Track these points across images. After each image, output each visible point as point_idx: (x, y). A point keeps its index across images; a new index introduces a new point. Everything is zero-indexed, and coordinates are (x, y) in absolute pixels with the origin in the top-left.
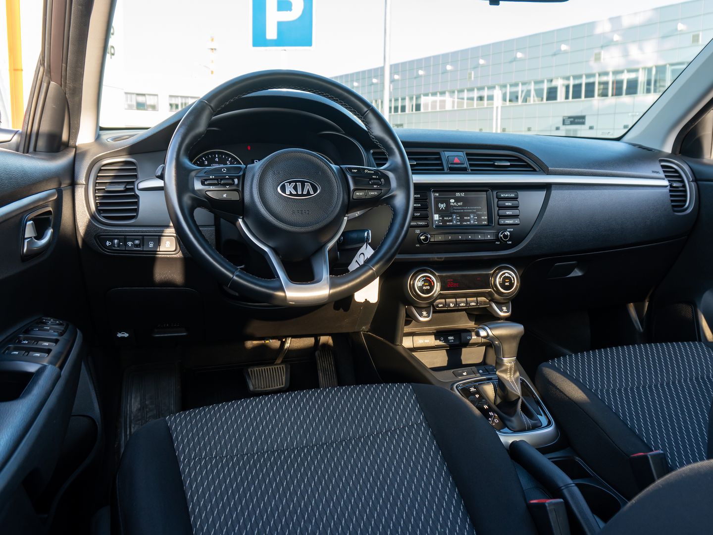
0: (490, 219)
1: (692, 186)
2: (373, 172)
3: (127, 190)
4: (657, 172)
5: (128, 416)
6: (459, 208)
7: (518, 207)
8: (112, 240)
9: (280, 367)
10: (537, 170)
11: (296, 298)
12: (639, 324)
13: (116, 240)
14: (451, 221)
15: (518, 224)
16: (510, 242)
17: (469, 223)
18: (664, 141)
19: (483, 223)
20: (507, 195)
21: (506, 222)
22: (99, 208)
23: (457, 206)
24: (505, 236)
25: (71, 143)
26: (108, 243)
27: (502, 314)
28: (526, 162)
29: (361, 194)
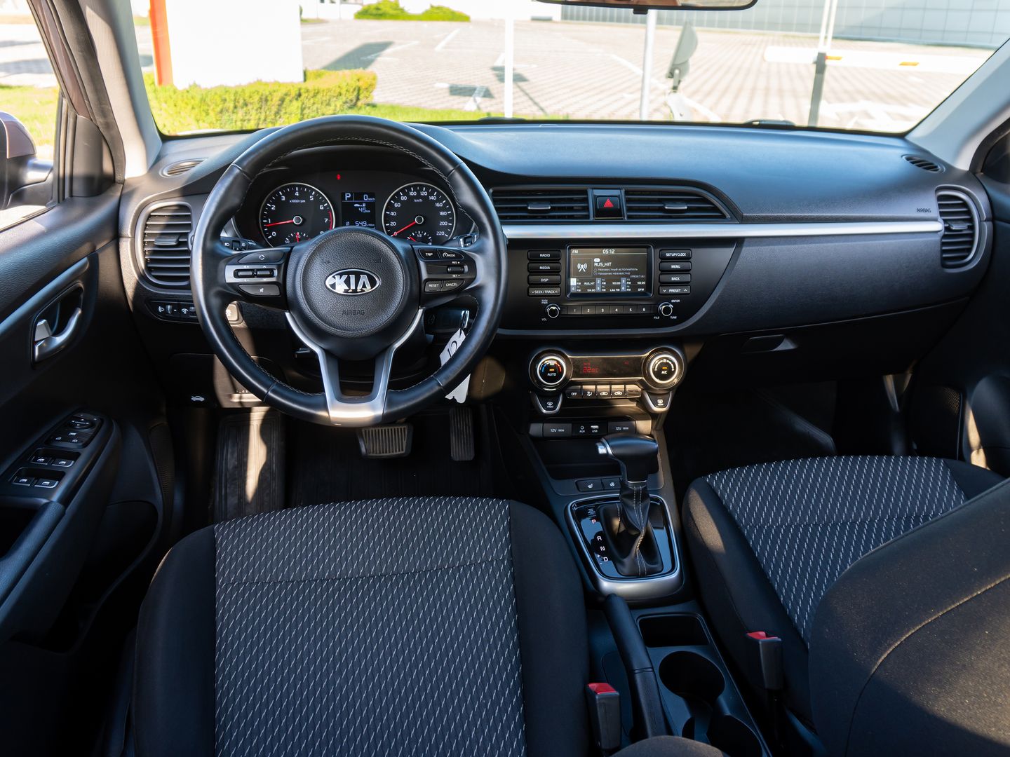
0: (648, 287)
1: (984, 229)
2: (454, 255)
3: (178, 245)
4: (926, 211)
5: (224, 475)
6: (606, 270)
7: (690, 270)
8: (164, 306)
9: (401, 429)
10: (728, 216)
11: (342, 419)
12: (896, 401)
13: (169, 306)
14: (594, 287)
15: (688, 294)
16: (675, 317)
17: (619, 290)
18: (958, 153)
19: (639, 290)
20: (674, 254)
21: (670, 290)
22: (149, 265)
23: (604, 268)
24: (667, 310)
25: (118, 177)
26: (160, 309)
27: (656, 409)
28: (712, 203)
29: (435, 286)
